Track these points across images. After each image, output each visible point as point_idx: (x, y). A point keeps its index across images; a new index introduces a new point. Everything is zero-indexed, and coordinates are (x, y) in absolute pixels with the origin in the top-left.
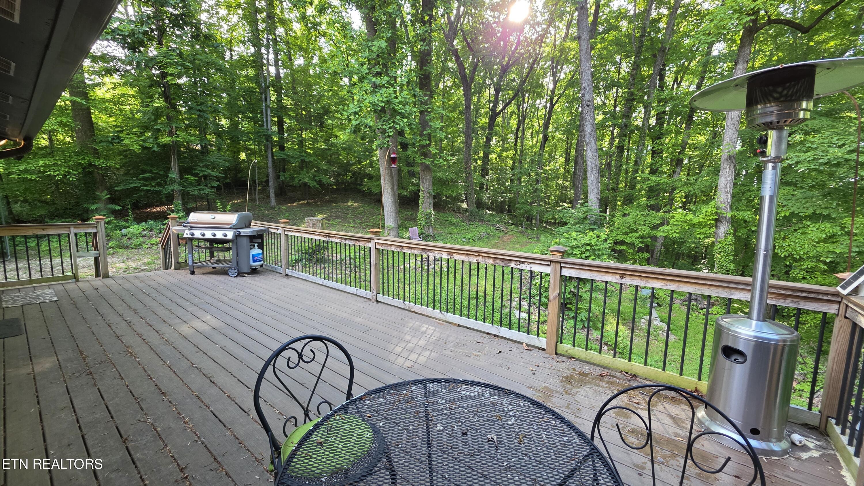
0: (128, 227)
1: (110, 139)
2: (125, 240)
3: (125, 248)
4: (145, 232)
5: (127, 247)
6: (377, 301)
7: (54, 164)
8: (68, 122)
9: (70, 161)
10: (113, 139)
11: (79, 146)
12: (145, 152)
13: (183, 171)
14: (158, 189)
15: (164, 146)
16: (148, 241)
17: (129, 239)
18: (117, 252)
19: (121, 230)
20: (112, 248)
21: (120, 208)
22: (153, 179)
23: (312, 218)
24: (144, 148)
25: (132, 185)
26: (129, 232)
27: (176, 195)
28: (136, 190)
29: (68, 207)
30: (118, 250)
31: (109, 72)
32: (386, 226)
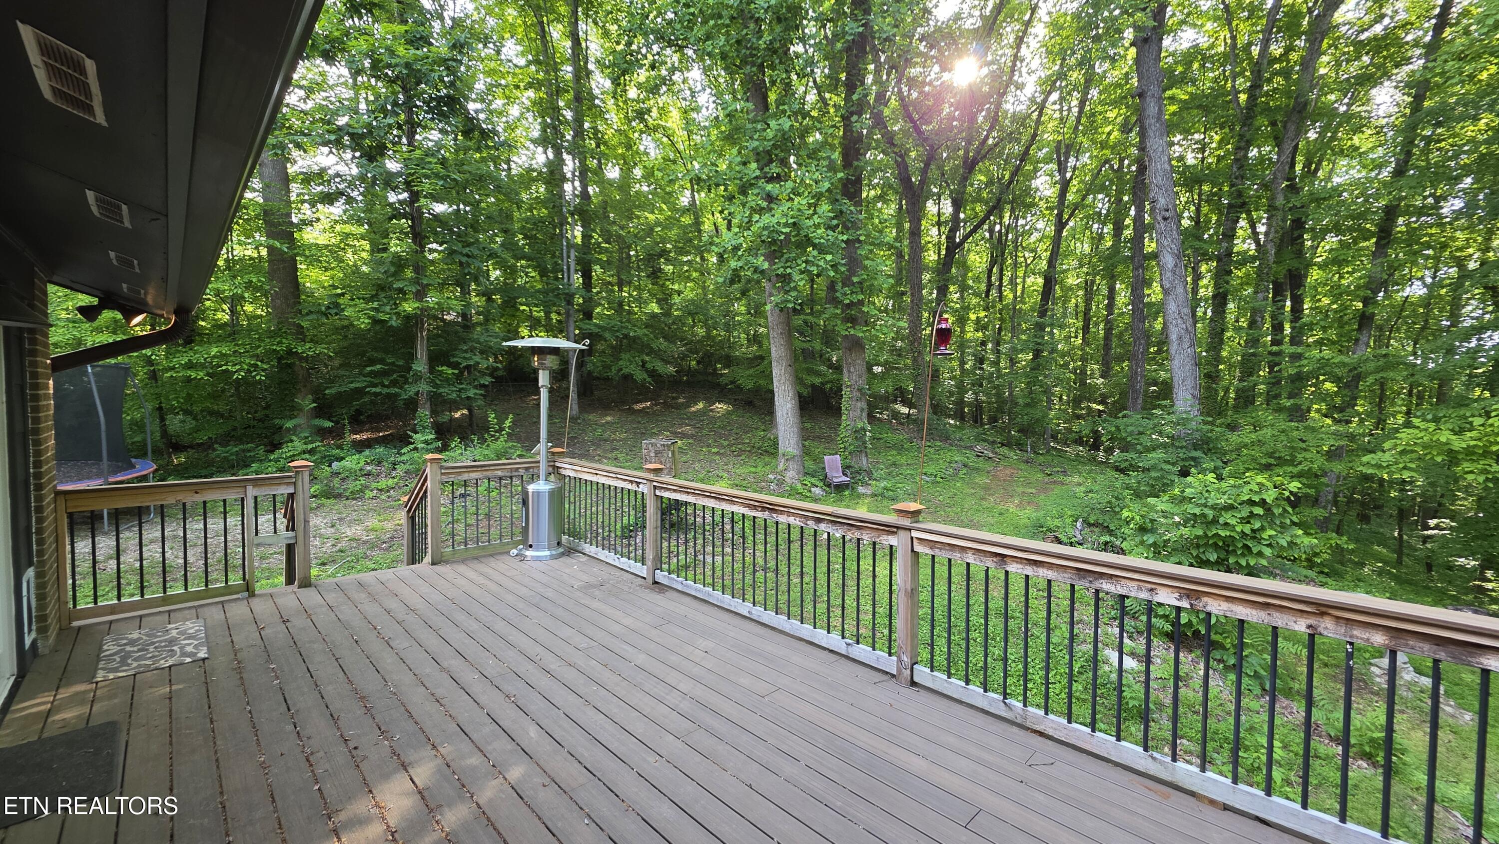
0: (342, 459)
1: (323, 309)
2: (336, 481)
3: (335, 497)
4: (369, 468)
5: (339, 496)
6: (913, 684)
7: (235, 352)
8: (259, 281)
9: (259, 346)
10: (328, 308)
11: (275, 322)
12: (378, 328)
13: (435, 359)
14: (393, 390)
15: (408, 317)
16: (374, 485)
17: (343, 480)
18: (323, 505)
19: (330, 466)
20: (315, 496)
21: (330, 424)
22: (383, 374)
23: (654, 441)
24: (376, 321)
25: (352, 386)
26: (344, 468)
27: (422, 400)
28: (360, 392)
29: (252, 423)
30: (324, 500)
31: (329, 199)
32: (781, 451)
